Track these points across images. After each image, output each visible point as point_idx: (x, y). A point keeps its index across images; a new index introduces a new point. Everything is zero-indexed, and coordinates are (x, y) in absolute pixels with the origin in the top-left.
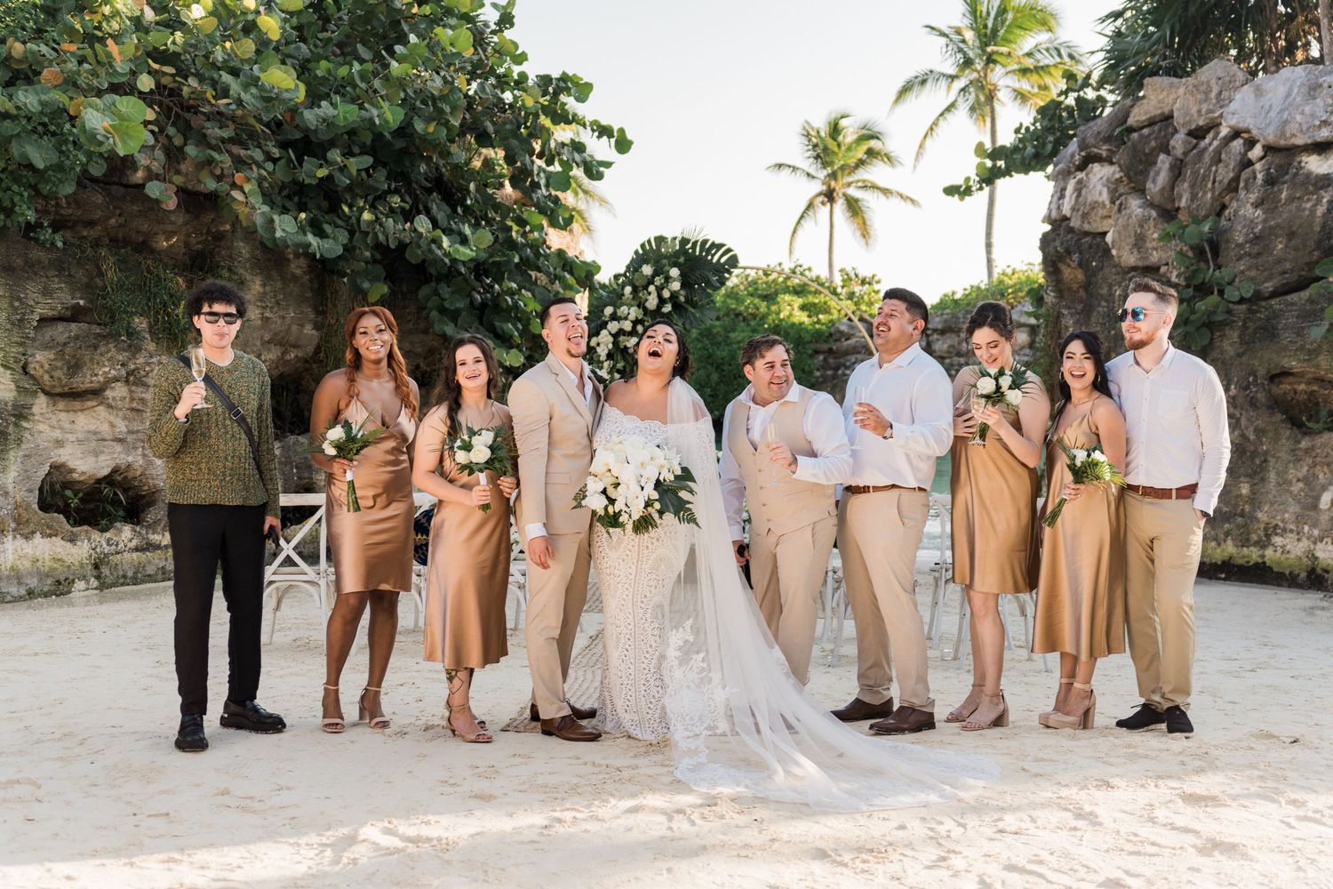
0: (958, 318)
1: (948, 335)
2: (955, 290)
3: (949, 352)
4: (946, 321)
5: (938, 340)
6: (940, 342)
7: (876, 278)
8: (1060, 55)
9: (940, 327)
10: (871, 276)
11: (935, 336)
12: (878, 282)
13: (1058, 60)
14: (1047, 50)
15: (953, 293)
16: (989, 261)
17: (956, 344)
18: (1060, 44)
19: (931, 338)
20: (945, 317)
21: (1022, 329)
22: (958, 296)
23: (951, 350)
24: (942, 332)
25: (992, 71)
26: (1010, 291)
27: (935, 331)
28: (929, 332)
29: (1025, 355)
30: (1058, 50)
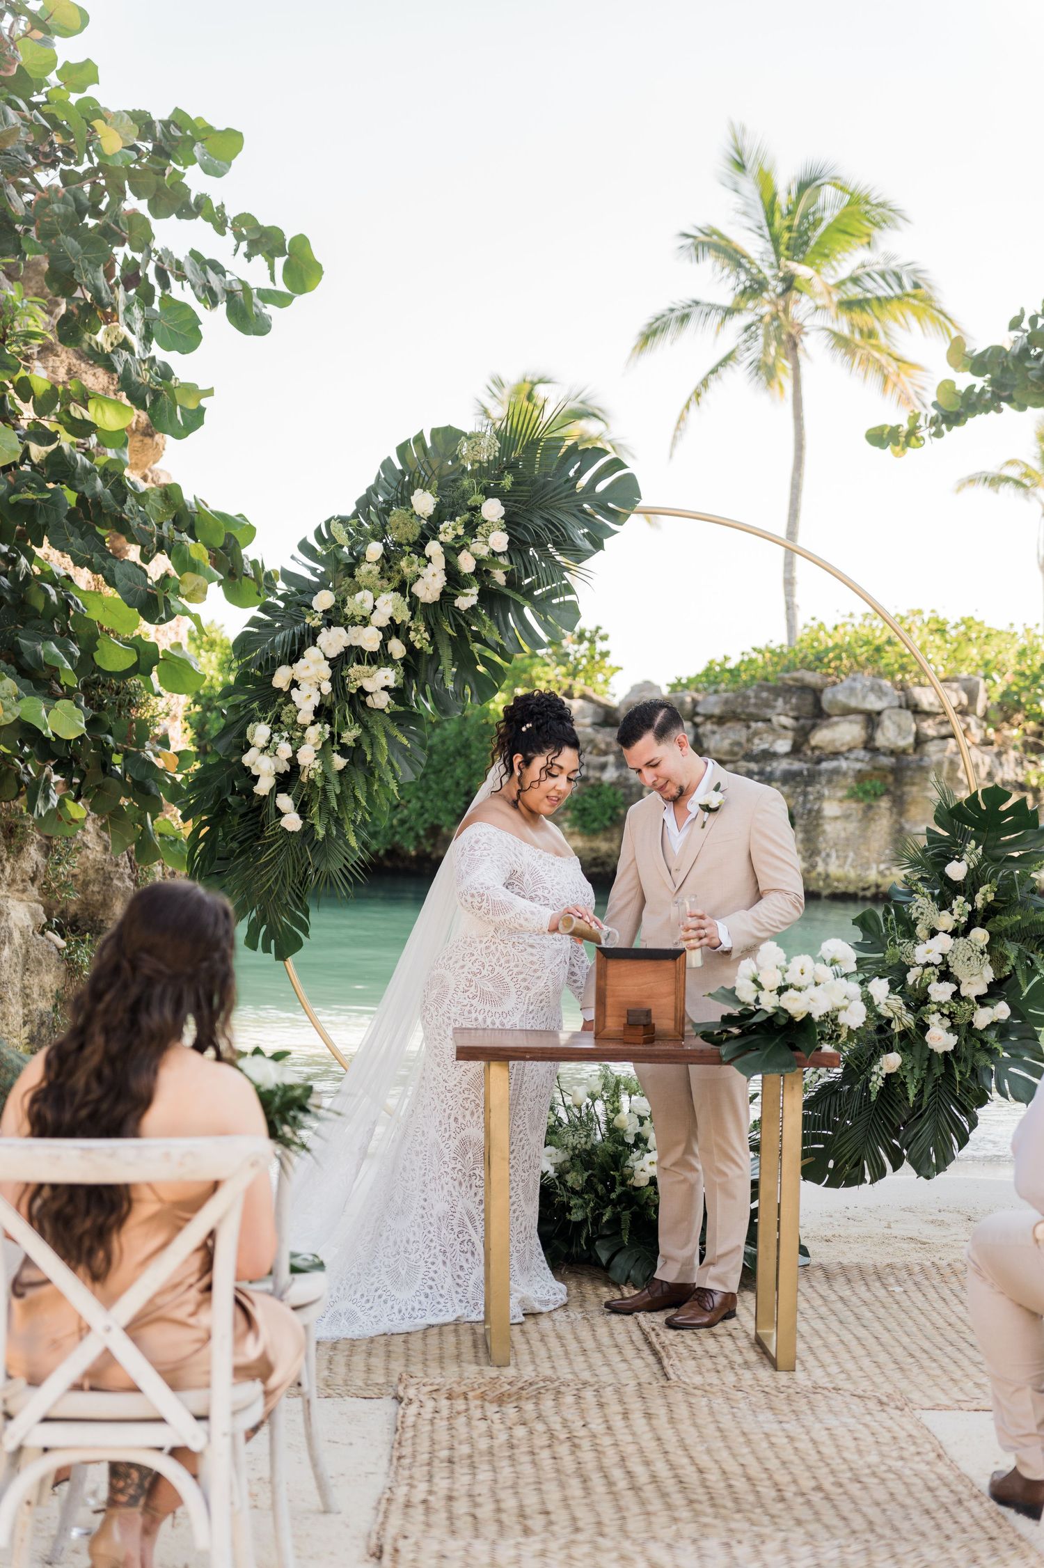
0: (746, 698)
1: (729, 725)
2: (729, 655)
3: (732, 753)
4: (726, 702)
5: (714, 733)
6: (717, 737)
7: (601, 632)
8: (901, 286)
9: (717, 711)
10: (593, 628)
11: (709, 727)
12: (604, 638)
13: (898, 291)
14: (883, 276)
15: (726, 659)
16: (790, 608)
17: (743, 740)
18: (902, 267)
19: (701, 730)
20: (725, 695)
21: (852, 717)
22: (731, 665)
23: (736, 749)
24: (721, 720)
25: (797, 302)
26: (831, 655)
27: (708, 717)
28: (698, 719)
29: (857, 760)
30: (899, 278)
